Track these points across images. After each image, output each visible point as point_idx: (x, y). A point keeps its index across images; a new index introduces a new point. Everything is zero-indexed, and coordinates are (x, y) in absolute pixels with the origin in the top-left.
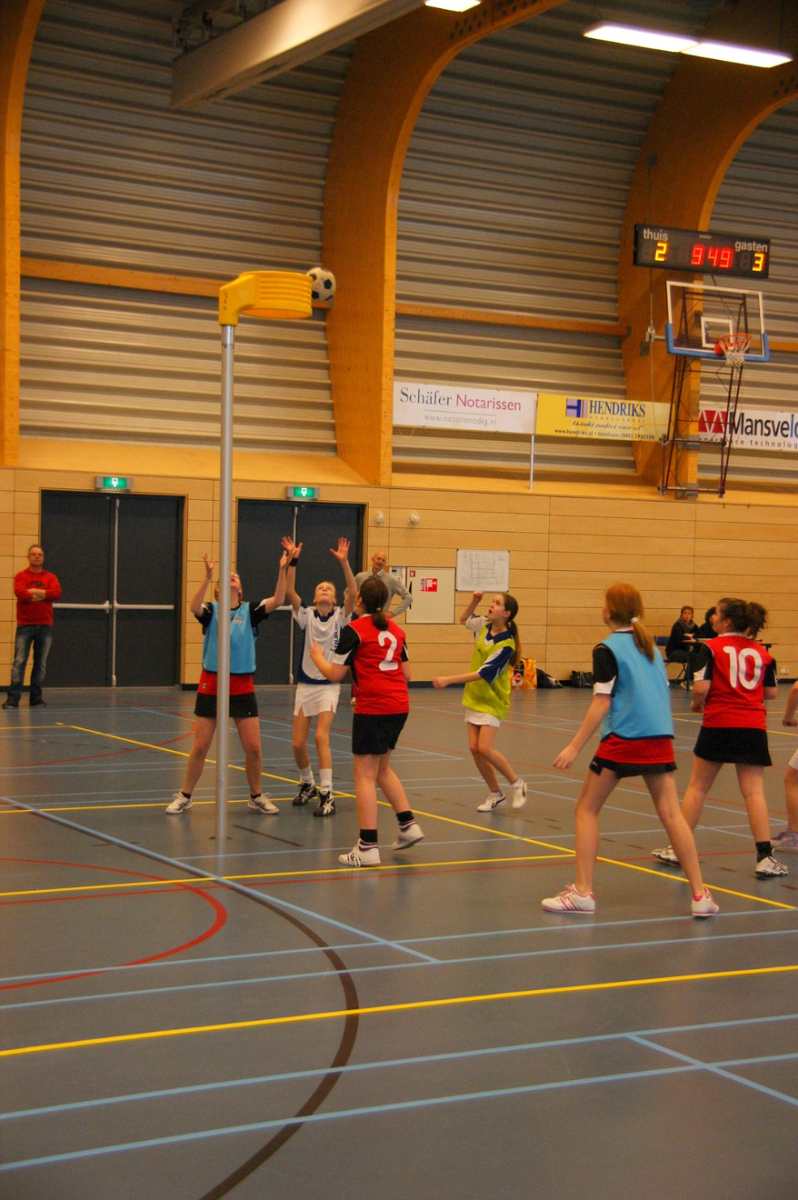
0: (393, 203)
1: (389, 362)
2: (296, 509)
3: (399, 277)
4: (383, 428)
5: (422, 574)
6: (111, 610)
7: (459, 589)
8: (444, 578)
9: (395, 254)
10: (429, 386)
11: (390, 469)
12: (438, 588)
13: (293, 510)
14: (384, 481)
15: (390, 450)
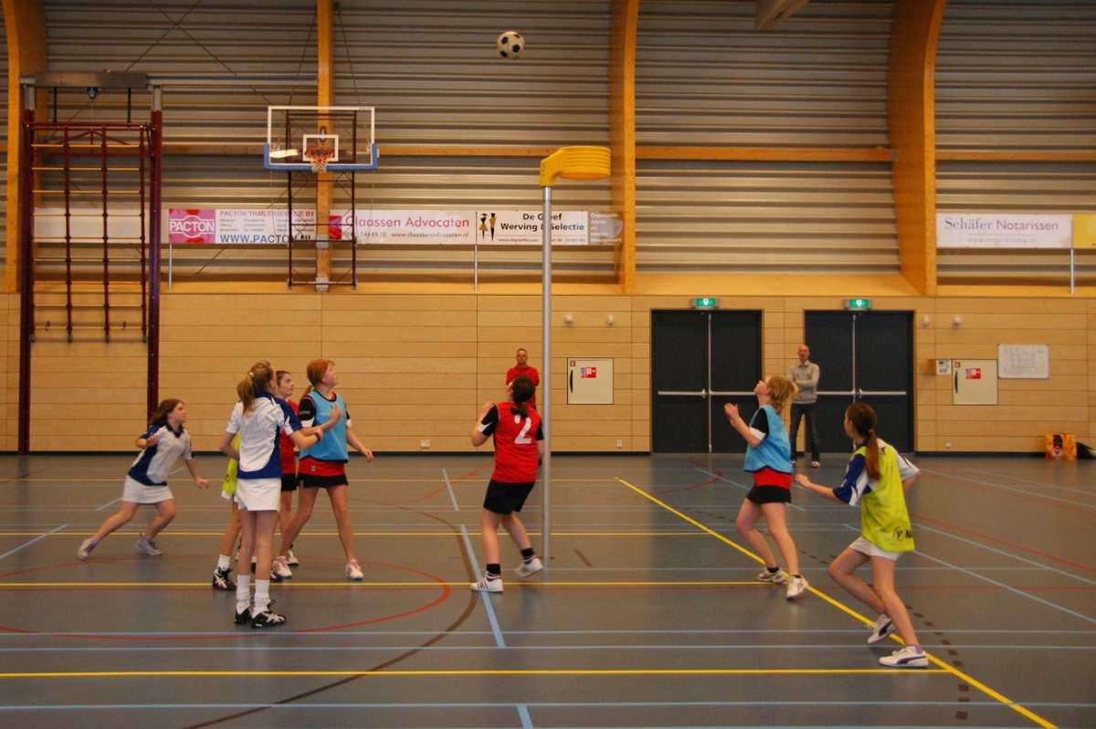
0: (929, 76)
1: (931, 199)
2: (854, 317)
3: (938, 132)
4: (928, 251)
5: (965, 365)
6: (707, 396)
7: (1000, 376)
8: (987, 368)
9: (933, 114)
10: (972, 215)
11: (935, 283)
12: (982, 376)
13: (852, 318)
14: (930, 292)
15: (934, 268)
